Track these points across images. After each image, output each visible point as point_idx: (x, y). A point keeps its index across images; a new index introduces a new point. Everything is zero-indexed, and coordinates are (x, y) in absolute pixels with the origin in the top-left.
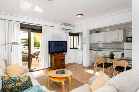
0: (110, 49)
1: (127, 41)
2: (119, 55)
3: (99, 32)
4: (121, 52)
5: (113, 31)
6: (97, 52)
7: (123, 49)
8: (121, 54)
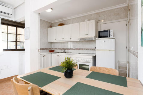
0: (77, 49)
1: (100, 37)
2: (90, 60)
3: (63, 25)
4: (92, 54)
5: (81, 23)
6: (59, 54)
7: (94, 50)
8: (91, 57)
